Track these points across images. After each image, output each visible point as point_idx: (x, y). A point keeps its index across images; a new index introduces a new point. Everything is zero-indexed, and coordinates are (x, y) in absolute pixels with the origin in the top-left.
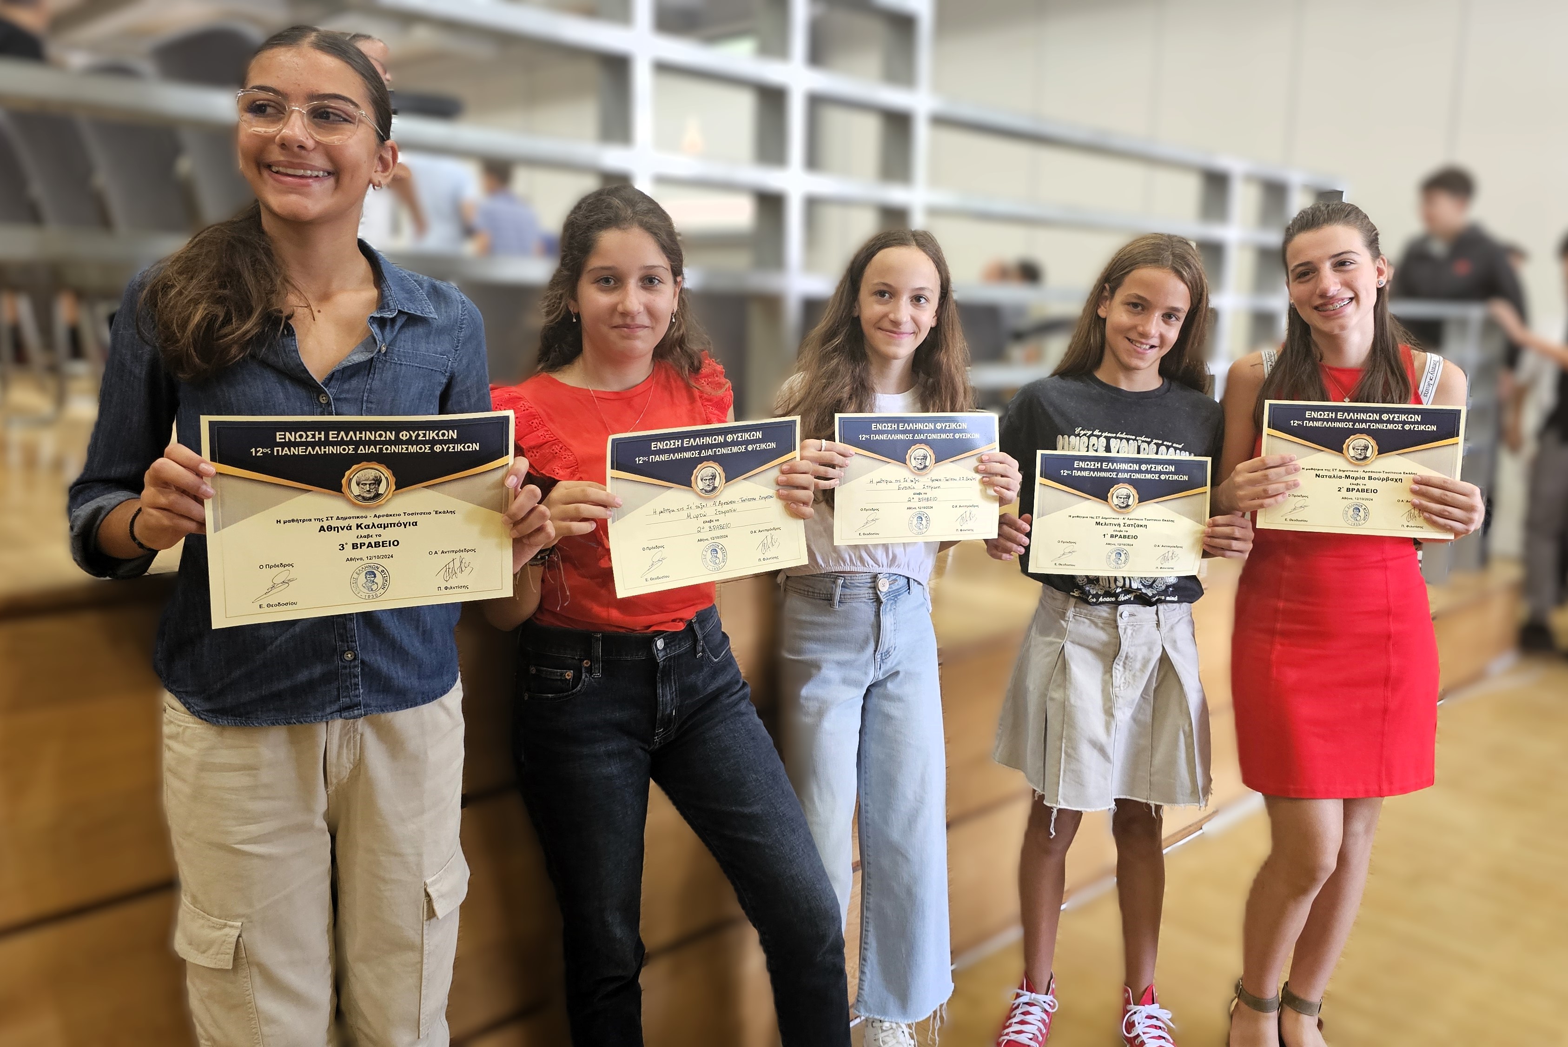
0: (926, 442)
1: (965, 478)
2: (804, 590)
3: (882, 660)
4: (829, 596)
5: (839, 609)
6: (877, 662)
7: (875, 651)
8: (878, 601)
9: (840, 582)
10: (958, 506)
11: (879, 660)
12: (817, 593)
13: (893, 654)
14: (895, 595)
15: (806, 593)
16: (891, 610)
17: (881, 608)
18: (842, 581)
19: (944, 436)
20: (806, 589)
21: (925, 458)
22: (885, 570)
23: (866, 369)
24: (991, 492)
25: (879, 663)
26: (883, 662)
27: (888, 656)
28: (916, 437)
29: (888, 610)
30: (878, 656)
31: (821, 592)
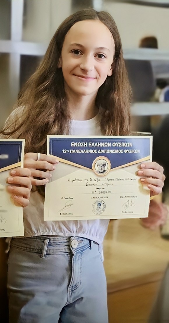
0: (105, 155)
1: (129, 179)
2: (24, 247)
3: (72, 291)
4: (40, 250)
5: (46, 259)
6: (69, 292)
7: (68, 285)
8: (71, 254)
9: (47, 241)
10: (124, 197)
11: (70, 291)
12: (32, 249)
13: (80, 287)
14: (81, 250)
15: (25, 248)
16: (79, 259)
17: (73, 258)
18: (48, 241)
19: (117, 151)
20: (25, 246)
21: (104, 165)
22: (75, 234)
23: (65, 103)
24: (146, 188)
25: (70, 293)
26: (73, 292)
27: (76, 288)
28: (99, 152)
29: (77, 259)
30: (70, 288)
31: (35, 248)
